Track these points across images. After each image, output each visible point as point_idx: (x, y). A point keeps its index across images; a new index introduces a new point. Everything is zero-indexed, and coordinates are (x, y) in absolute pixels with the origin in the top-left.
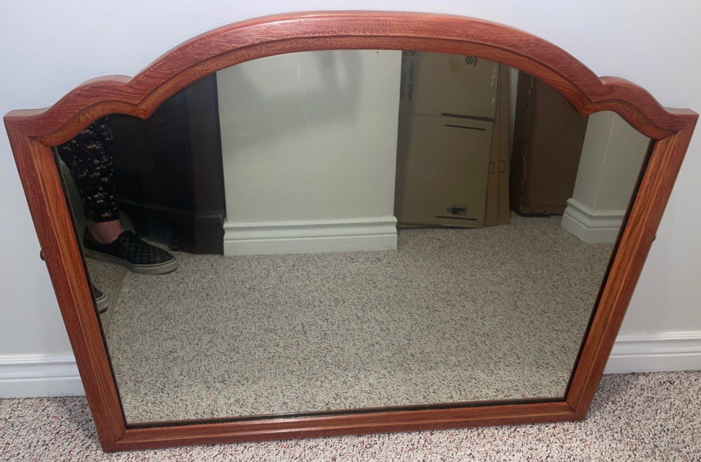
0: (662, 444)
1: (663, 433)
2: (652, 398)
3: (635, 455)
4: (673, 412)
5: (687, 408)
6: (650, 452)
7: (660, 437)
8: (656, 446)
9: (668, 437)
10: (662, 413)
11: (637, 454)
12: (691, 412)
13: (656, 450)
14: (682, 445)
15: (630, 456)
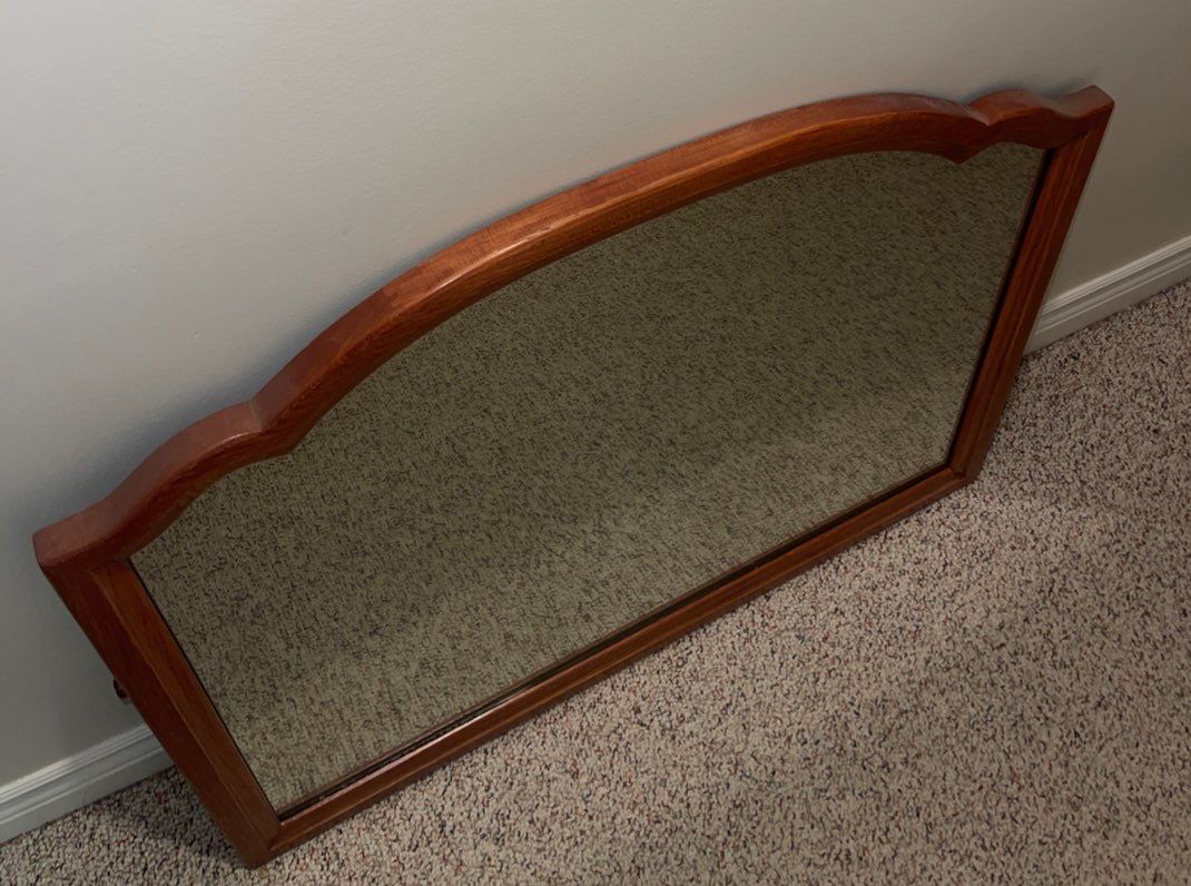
0: (1091, 476)
1: (1086, 454)
2: (1057, 397)
3: (1060, 510)
4: (1091, 411)
5: (1108, 395)
6: (1077, 495)
7: (1084, 464)
8: (1083, 483)
9: (1096, 458)
10: (1078, 420)
11: (1062, 507)
12: (1114, 402)
13: (1086, 490)
14: (1117, 466)
15: (1053, 514)
